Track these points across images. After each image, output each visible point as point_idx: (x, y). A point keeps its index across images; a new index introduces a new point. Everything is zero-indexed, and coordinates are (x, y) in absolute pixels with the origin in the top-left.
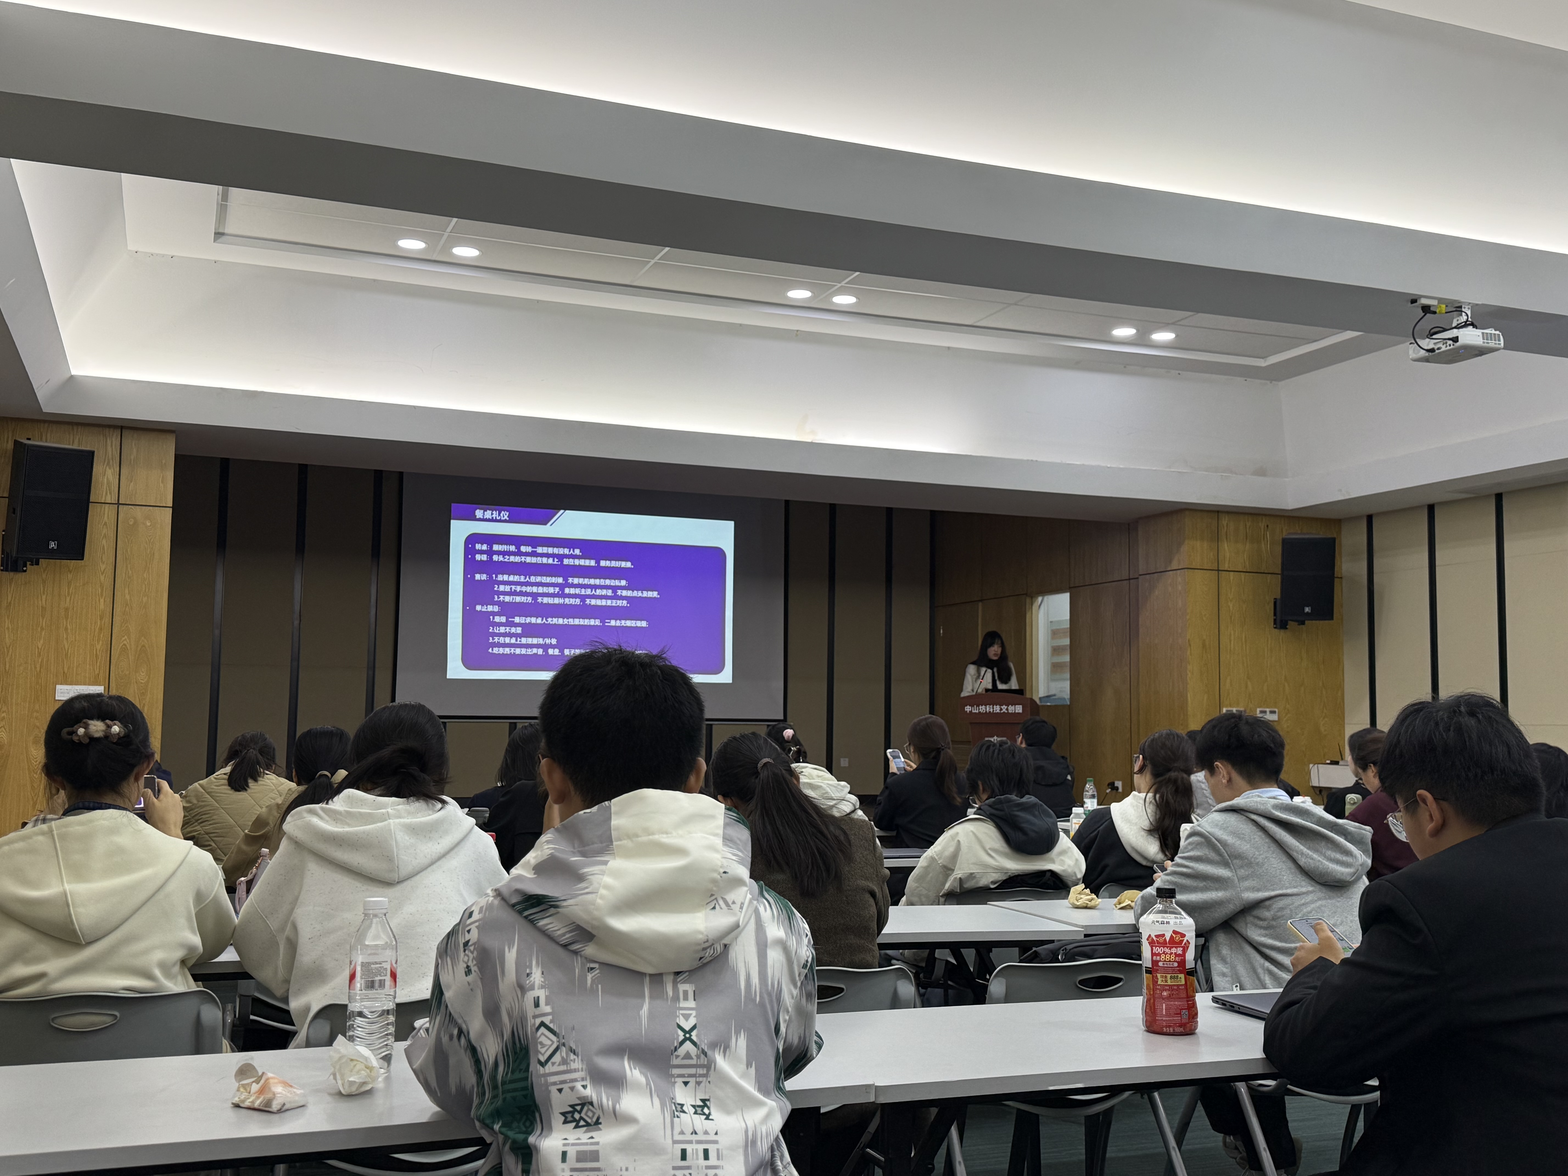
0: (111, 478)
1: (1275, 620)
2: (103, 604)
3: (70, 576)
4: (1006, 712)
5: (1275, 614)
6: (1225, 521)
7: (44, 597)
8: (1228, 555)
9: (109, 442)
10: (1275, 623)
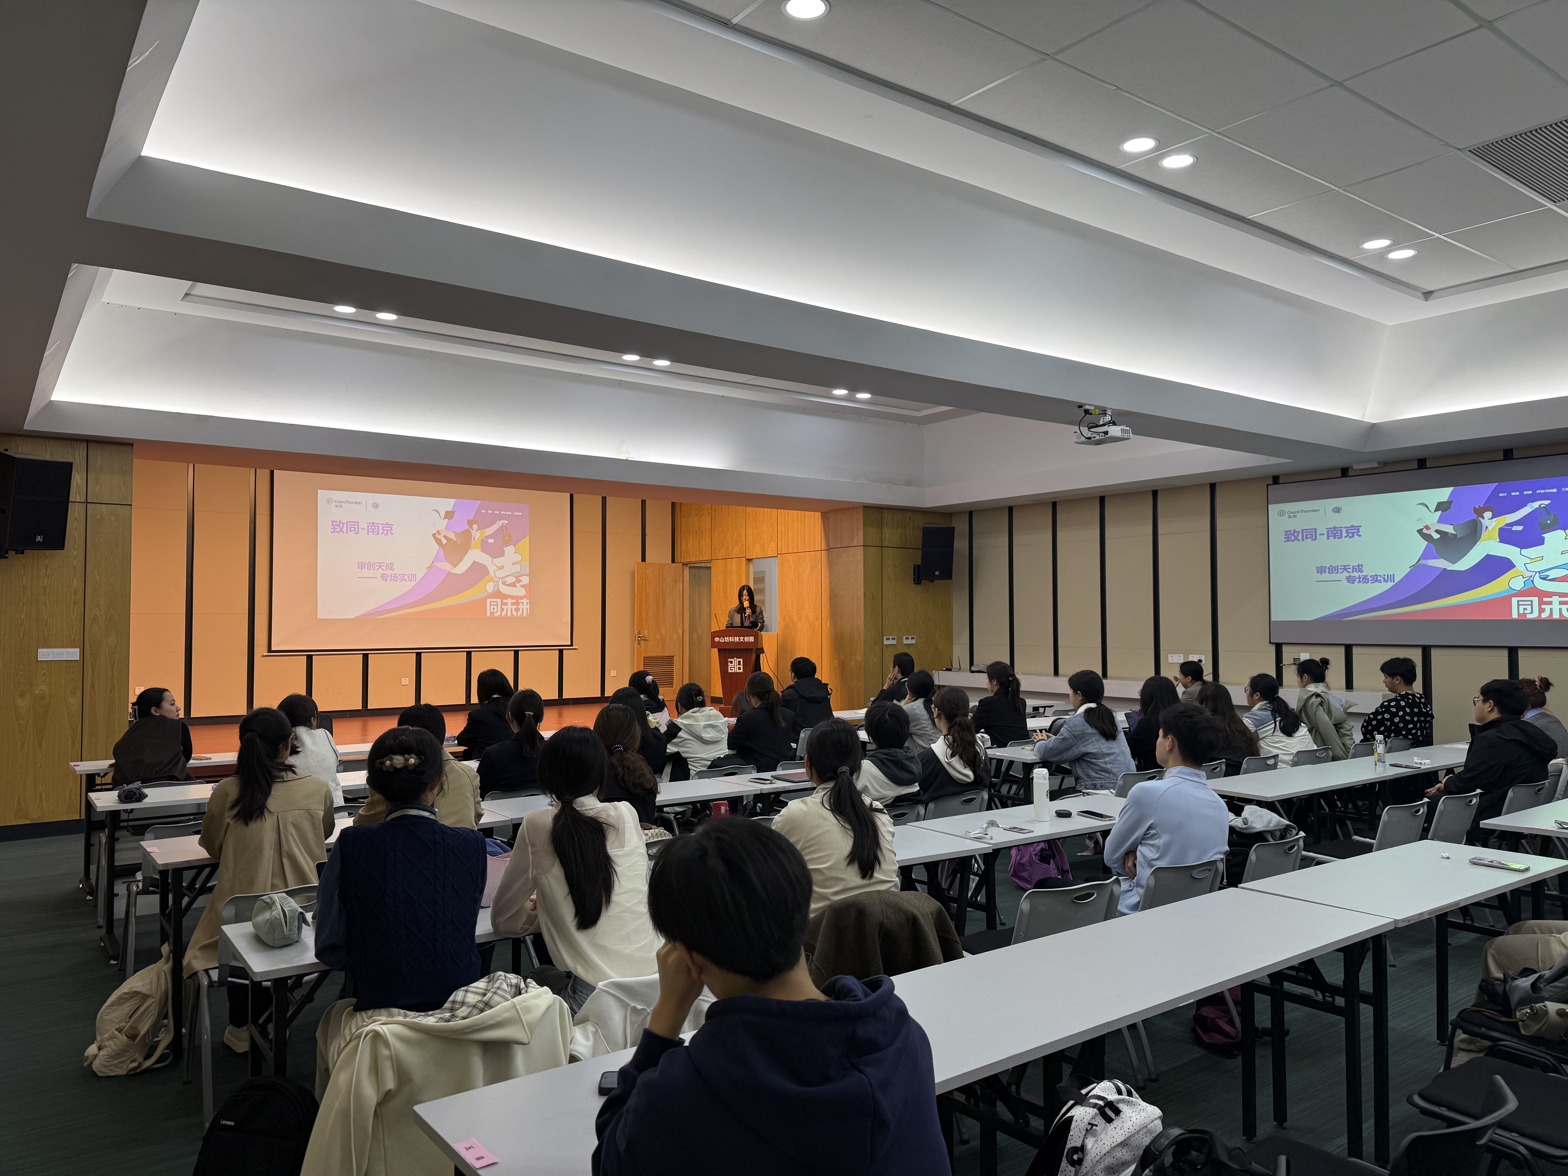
0: (79, 482)
1: (914, 579)
2: (77, 583)
3: (47, 561)
4: (743, 641)
5: (914, 575)
6: (886, 514)
7: (24, 579)
8: (887, 537)
9: (77, 453)
10: (914, 581)
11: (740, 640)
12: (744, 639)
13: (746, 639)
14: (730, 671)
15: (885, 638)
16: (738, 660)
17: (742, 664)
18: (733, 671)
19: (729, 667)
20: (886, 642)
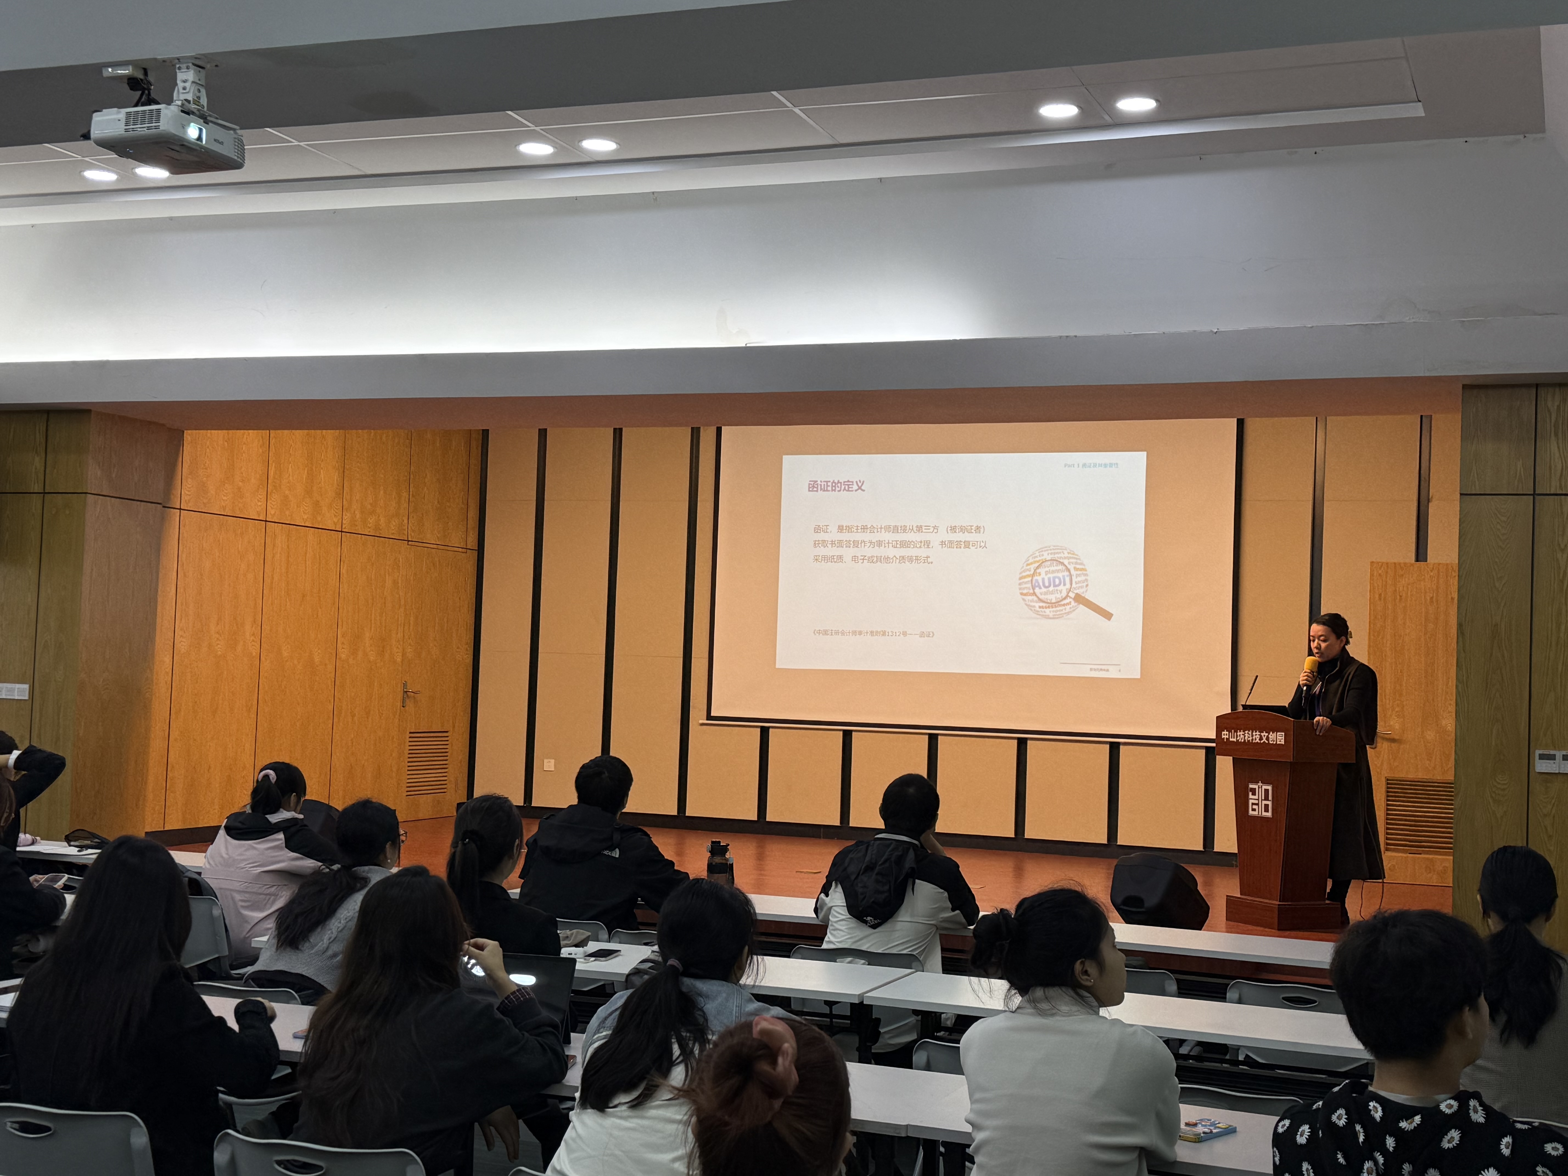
0: (38, 466)
2: (31, 599)
4: (1267, 742)
9: (37, 429)
11: (1261, 739)
12: (1268, 738)
13: (1272, 736)
14: (1251, 812)
15: (1538, 752)
16: (1265, 787)
17: (1270, 798)
18: (1255, 813)
19: (1251, 802)
20: (1542, 766)
